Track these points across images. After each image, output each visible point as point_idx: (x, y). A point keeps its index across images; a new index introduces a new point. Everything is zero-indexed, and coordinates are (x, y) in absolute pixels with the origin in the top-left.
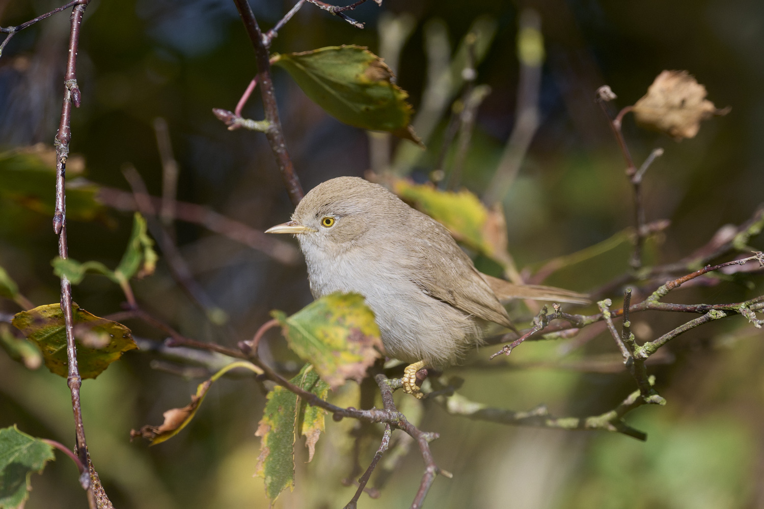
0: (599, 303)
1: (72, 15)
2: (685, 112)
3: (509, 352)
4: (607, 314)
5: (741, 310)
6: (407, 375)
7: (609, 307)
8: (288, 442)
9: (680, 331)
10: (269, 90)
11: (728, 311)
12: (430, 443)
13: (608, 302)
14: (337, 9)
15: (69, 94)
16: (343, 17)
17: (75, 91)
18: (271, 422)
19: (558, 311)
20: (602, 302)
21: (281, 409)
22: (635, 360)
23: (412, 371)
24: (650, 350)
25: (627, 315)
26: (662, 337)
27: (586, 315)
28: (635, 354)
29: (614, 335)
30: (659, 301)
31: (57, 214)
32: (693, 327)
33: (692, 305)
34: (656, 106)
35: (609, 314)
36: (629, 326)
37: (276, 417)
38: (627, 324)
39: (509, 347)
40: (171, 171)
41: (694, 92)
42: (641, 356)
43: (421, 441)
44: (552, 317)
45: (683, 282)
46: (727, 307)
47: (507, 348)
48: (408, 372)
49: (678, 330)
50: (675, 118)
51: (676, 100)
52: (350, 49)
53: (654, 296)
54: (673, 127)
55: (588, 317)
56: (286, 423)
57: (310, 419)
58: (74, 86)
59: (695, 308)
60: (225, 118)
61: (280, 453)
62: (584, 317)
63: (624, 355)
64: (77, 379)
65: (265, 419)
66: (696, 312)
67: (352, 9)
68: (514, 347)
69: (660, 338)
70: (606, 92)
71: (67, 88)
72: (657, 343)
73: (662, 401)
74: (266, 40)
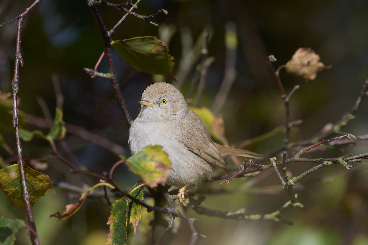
0: (270, 159)
1: (18, 23)
2: (309, 68)
3: (228, 182)
4: (274, 164)
5: (340, 161)
6: (180, 194)
7: (275, 160)
8: (123, 226)
9: (310, 172)
10: (111, 58)
11: (333, 161)
12: (194, 223)
13: (275, 158)
14: (146, 17)
15: (18, 60)
16: (148, 21)
17: (21, 59)
18: (115, 218)
19: (251, 163)
20: (272, 158)
21: (119, 211)
22: (288, 186)
23: (182, 191)
24: (296, 181)
25: (284, 164)
26: (301, 175)
27: (264, 165)
28: (288, 183)
29: (278, 174)
30: (300, 157)
31: (14, 118)
32: (317, 169)
33: (316, 159)
34: (295, 65)
35: (275, 164)
36: (285, 169)
37: (117, 215)
38: (285, 168)
39: (228, 180)
40: (60, 99)
41: (314, 58)
42: (291, 184)
43: (190, 222)
44: (248, 166)
45: (311, 148)
46: (333, 159)
47: (227, 180)
48: (180, 192)
49: (309, 171)
50: (305, 70)
51: (306, 62)
52: (148, 38)
53: (297, 155)
54: (304, 75)
55: (265, 166)
56: (122, 218)
57: (134, 215)
58: (20, 57)
59: (318, 160)
60: (89, 72)
61: (119, 232)
62: (263, 165)
63: (283, 184)
64: (28, 196)
65: (112, 216)
66: (318, 162)
67: (153, 17)
68: (231, 180)
69: (300, 175)
70: (272, 58)
71: (17, 58)
72: (299, 178)
73: (301, 206)
74: (109, 34)
